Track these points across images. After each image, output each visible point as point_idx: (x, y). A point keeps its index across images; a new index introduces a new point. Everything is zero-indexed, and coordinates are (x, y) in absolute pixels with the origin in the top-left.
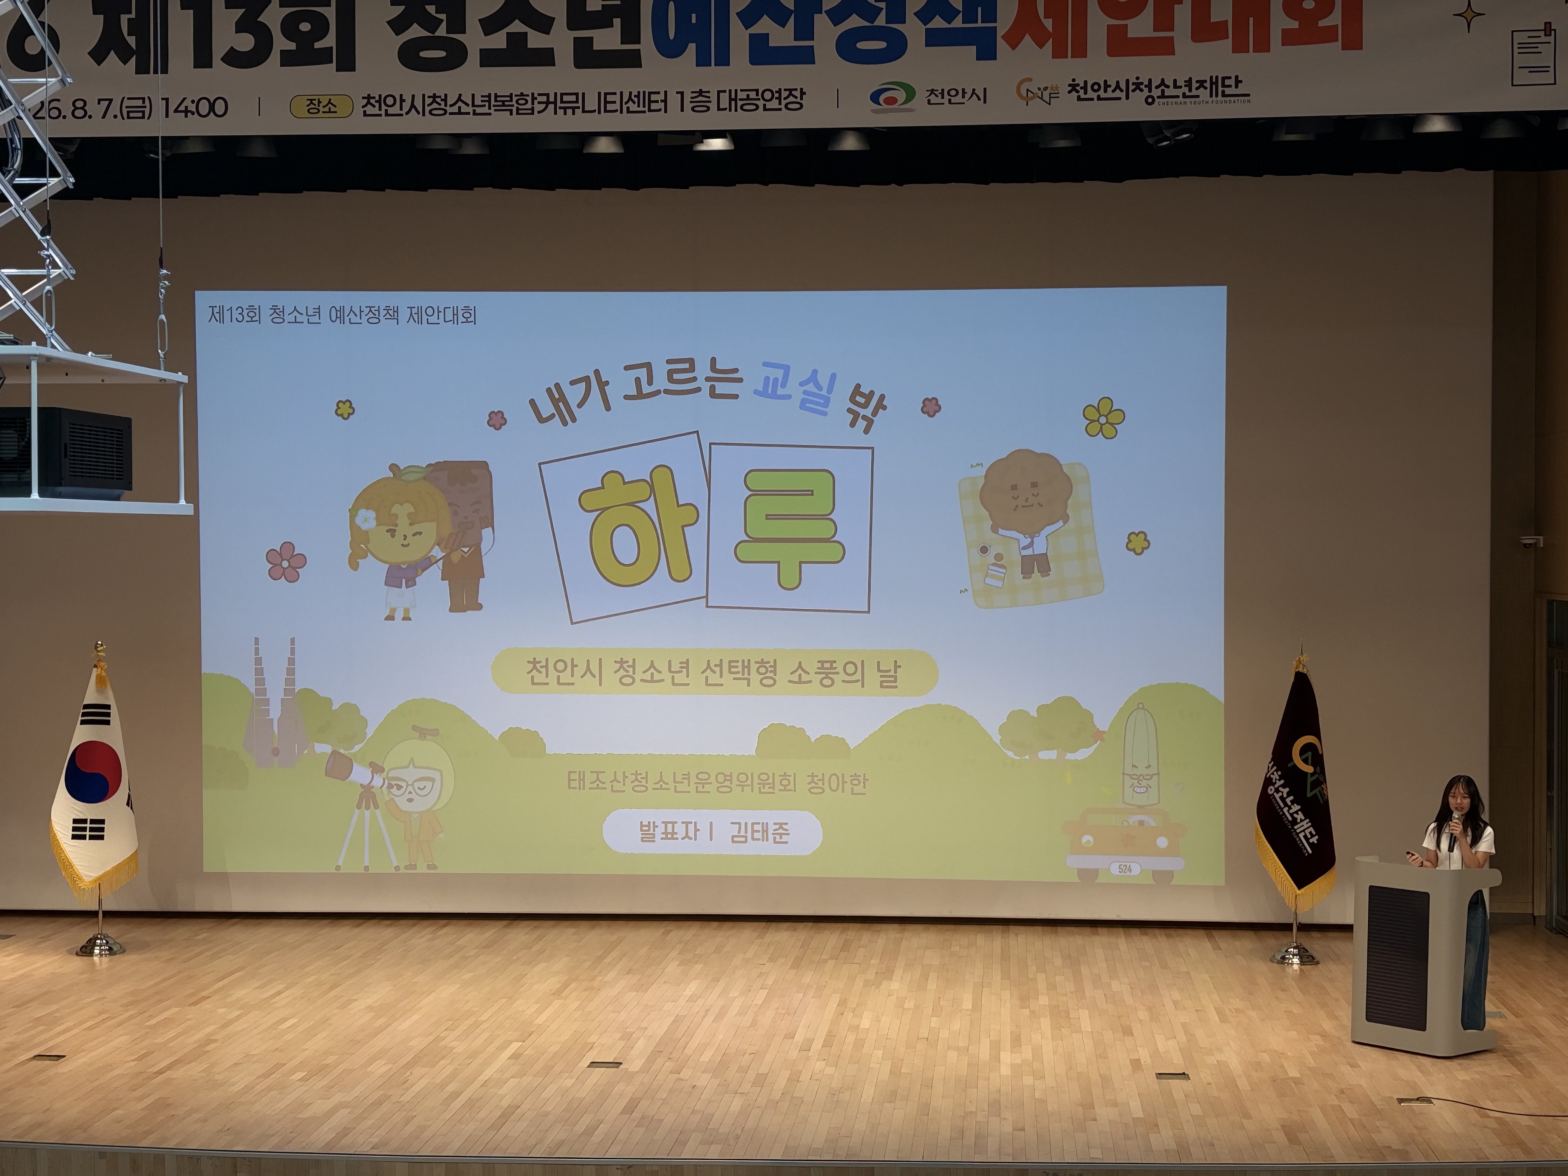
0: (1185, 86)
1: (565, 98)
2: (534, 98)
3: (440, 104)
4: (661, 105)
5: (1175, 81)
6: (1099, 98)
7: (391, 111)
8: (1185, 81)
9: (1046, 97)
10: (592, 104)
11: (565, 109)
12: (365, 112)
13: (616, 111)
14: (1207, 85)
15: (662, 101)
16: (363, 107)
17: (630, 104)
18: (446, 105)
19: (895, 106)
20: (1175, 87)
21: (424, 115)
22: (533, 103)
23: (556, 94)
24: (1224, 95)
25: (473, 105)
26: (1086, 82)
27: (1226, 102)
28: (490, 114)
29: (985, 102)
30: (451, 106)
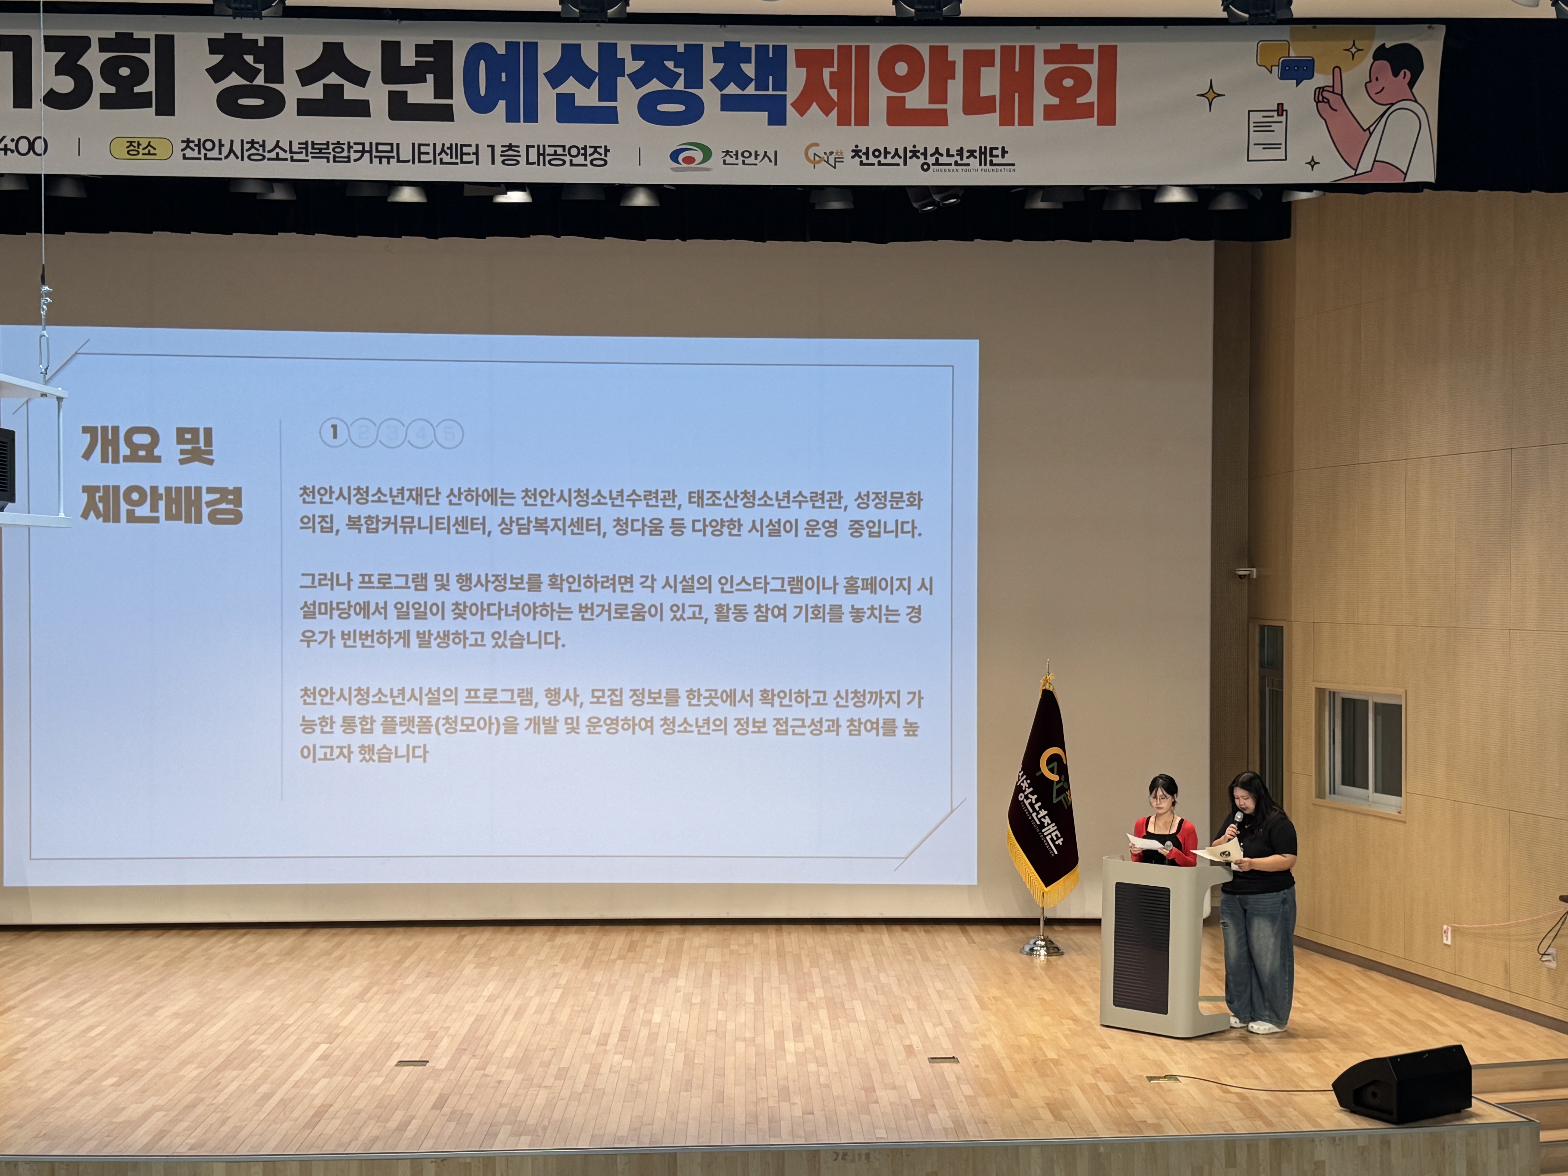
0: (957, 155)
1: (381, 148)
2: (350, 147)
3: (258, 150)
4: (473, 158)
5: (948, 150)
6: (880, 164)
7: (210, 155)
8: (957, 151)
9: (832, 162)
10: (405, 154)
11: (380, 158)
12: (184, 155)
13: (429, 162)
14: (977, 154)
15: (474, 154)
16: (183, 150)
17: (443, 155)
18: (264, 151)
19: (693, 165)
20: (948, 155)
21: (242, 159)
22: (349, 152)
23: (371, 144)
24: (992, 164)
25: (291, 152)
26: (867, 149)
27: (993, 170)
28: (307, 161)
29: (776, 164)
30: (269, 152)
